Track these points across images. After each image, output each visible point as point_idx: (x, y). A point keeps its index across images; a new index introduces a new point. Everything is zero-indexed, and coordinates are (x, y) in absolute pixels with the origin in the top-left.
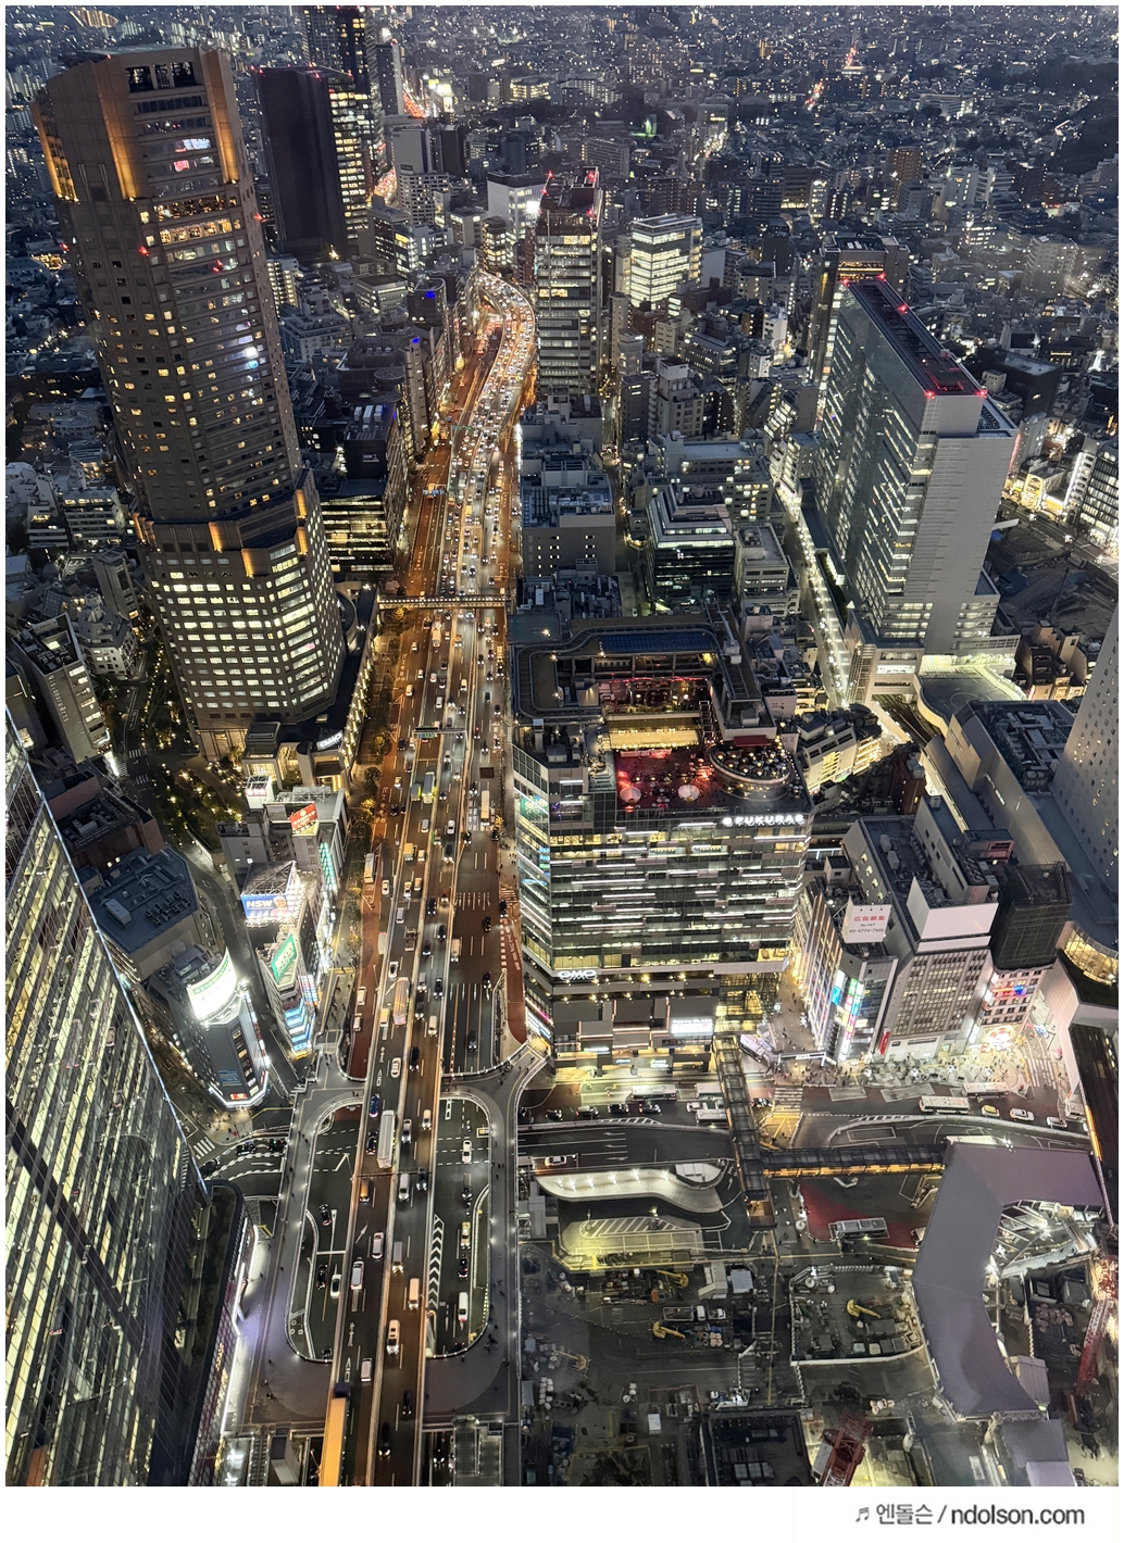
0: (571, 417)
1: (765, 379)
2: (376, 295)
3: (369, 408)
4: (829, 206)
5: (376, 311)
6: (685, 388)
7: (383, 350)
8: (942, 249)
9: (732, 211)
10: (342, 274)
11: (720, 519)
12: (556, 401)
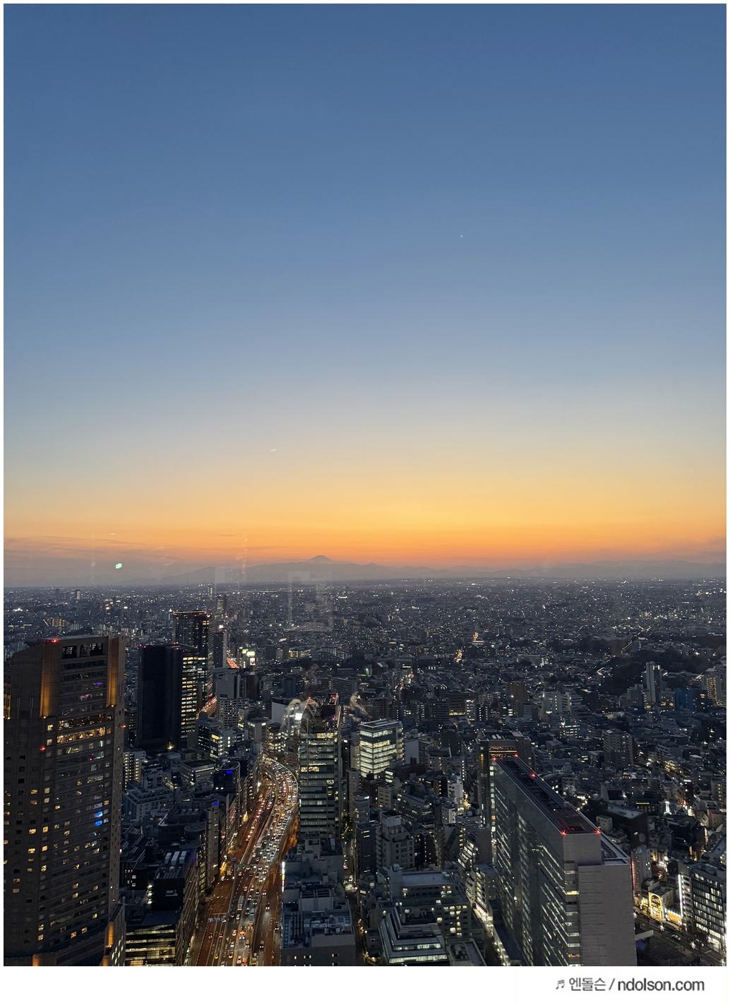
0: (322, 855)
1: (454, 825)
2: (194, 773)
3: (177, 853)
4: (478, 714)
5: (193, 783)
6: (400, 832)
7: (193, 810)
8: (551, 739)
9: (420, 717)
10: (173, 760)
11: (434, 936)
12: (310, 843)
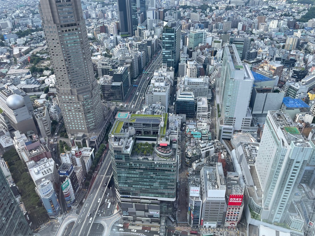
0: (167, 71)
3: (121, 67)
6: (192, 66)
7: (129, 55)
10: (130, 40)
11: (191, 95)
12: (164, 68)
